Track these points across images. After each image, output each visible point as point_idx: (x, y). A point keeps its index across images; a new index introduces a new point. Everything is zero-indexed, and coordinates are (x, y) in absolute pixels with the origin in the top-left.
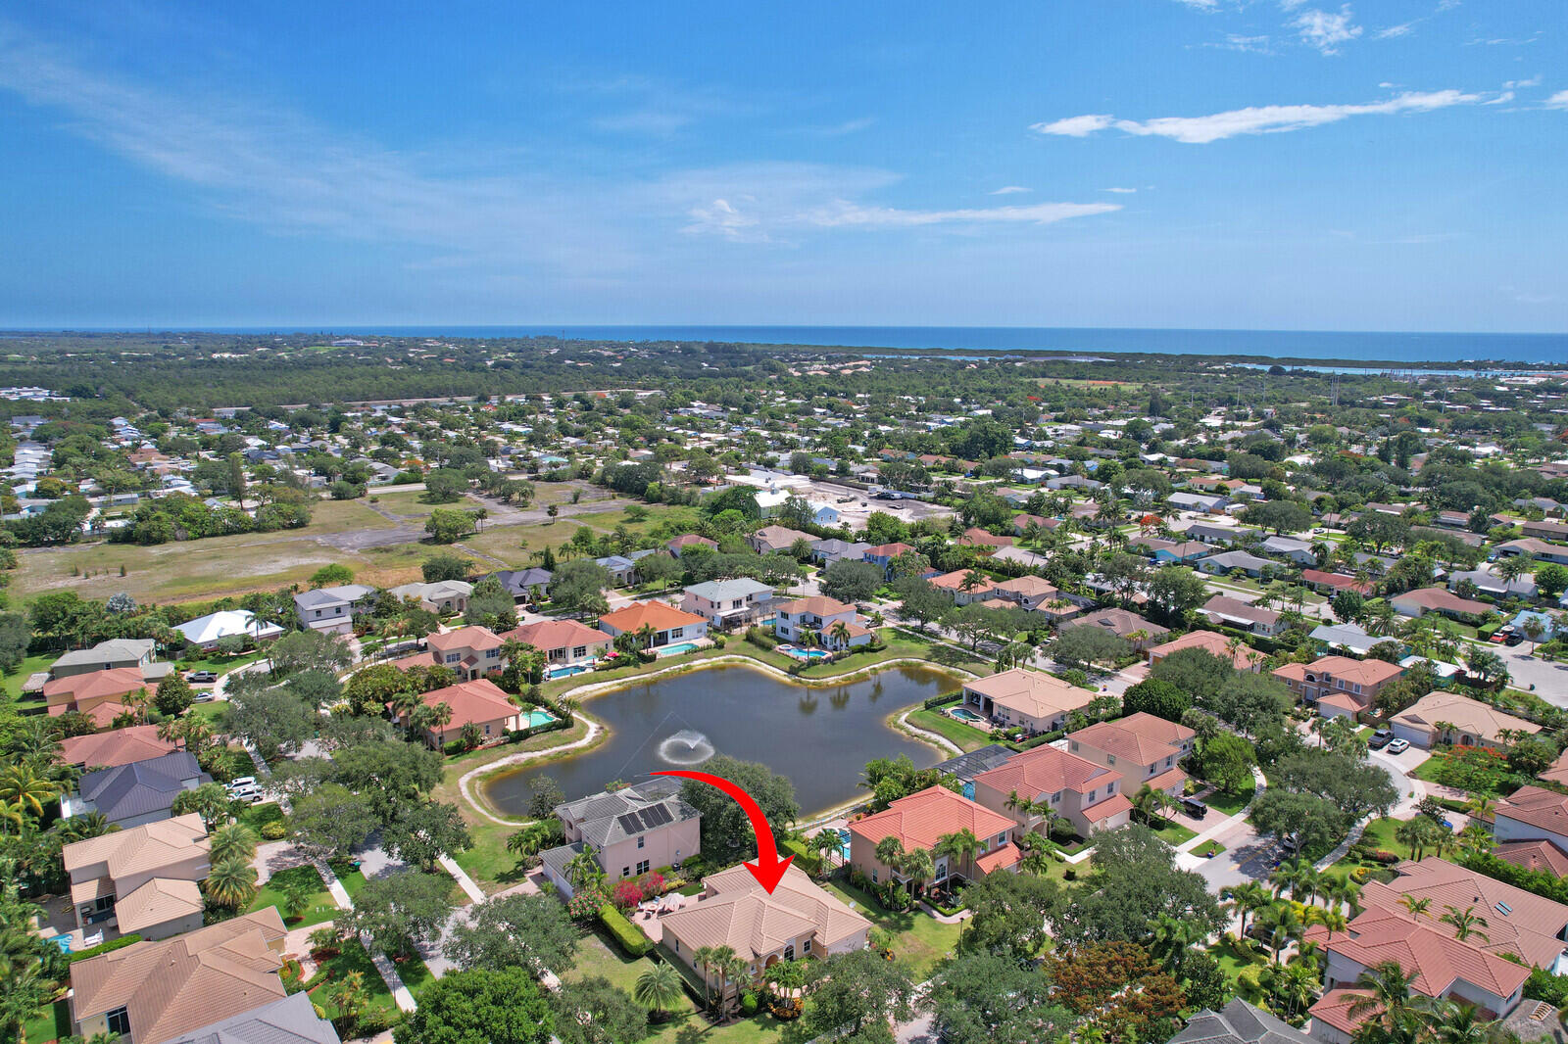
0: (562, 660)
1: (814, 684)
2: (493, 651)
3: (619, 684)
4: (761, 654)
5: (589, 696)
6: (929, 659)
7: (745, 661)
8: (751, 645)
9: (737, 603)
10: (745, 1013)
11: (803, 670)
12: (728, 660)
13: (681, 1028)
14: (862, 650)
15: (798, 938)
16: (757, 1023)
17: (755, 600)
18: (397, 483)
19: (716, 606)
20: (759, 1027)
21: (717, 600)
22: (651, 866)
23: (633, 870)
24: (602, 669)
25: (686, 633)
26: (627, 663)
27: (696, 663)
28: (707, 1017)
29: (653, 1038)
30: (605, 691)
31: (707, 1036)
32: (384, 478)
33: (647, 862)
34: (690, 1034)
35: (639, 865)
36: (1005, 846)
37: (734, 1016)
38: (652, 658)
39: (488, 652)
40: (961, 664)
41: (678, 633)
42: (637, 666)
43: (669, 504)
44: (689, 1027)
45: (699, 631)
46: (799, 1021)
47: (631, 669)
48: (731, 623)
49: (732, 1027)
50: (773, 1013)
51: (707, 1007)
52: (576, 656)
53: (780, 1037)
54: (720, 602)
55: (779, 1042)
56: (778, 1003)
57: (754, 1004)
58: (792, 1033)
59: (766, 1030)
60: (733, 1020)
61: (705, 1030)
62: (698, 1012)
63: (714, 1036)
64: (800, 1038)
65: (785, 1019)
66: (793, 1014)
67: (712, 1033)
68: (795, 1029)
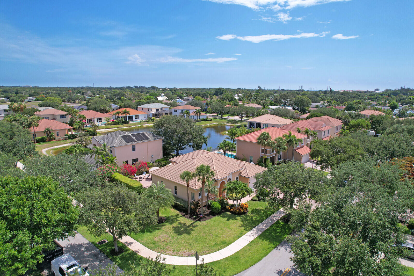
2: (63, 116)
3: (116, 129)
5: (103, 132)
6: (227, 123)
9: (157, 110)
10: (213, 212)
13: (175, 225)
14: (204, 120)
15: (233, 173)
16: (223, 217)
17: (163, 109)
19: (150, 110)
20: (226, 219)
24: (109, 125)
25: (140, 117)
26: (118, 124)
27: (144, 125)
28: (190, 217)
29: (157, 231)
30: (110, 131)
31: (194, 227)
32: (31, 100)
33: (137, 160)
34: (181, 227)
35: (133, 161)
36: (303, 147)
37: (207, 215)
38: (129, 123)
41: (137, 117)
42: (122, 125)
44: (180, 223)
45: (145, 117)
46: (248, 214)
47: (120, 125)
48: (156, 115)
49: (208, 221)
50: (231, 212)
51: (189, 212)
52: (98, 122)
53: (242, 223)
54: (151, 109)
55: (242, 226)
56: (232, 206)
57: (219, 206)
58: (247, 220)
59: (231, 221)
60: (208, 217)
61: (192, 224)
62: (183, 216)
63: (198, 227)
64: (254, 222)
65: (239, 214)
66: (244, 211)
67: (197, 226)
68: (248, 218)
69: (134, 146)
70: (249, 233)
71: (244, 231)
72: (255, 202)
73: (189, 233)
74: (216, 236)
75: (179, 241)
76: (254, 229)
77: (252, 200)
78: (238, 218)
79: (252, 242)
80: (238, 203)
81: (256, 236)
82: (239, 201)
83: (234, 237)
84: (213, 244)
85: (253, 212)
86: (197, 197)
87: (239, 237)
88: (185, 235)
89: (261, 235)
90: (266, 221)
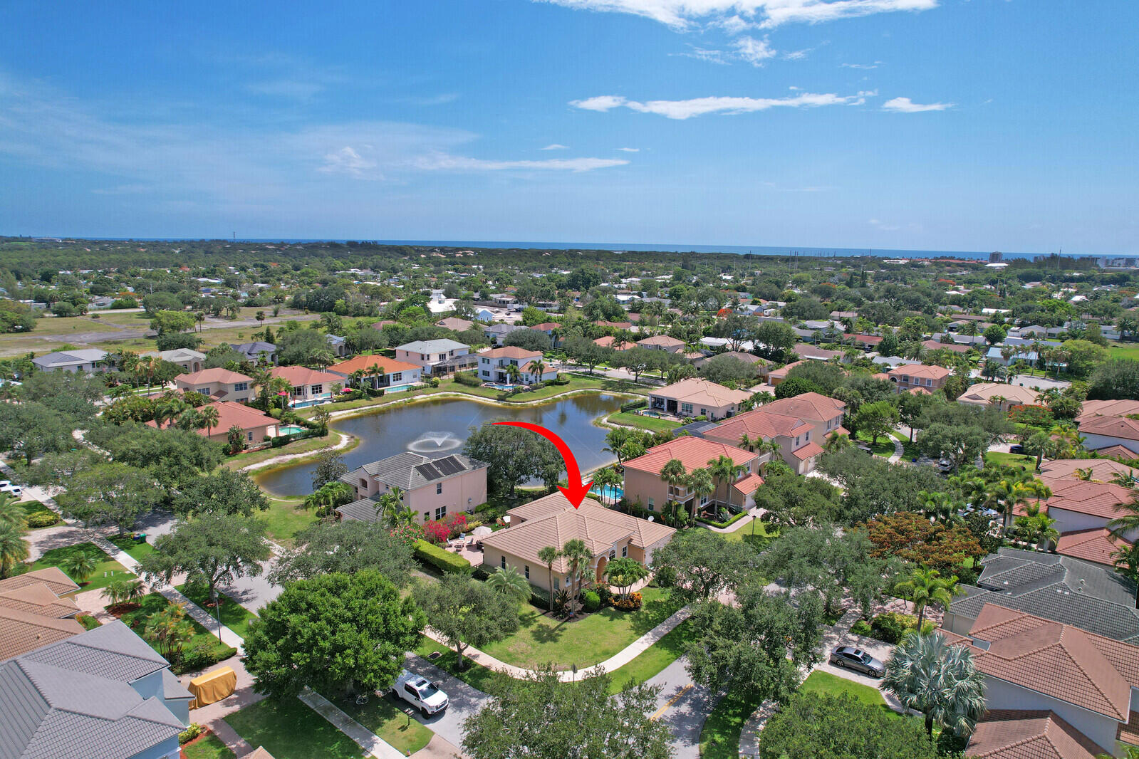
0: (301, 396)
1: (521, 406)
2: (241, 385)
3: (356, 412)
4: (471, 390)
6: (604, 389)
7: (457, 395)
8: (459, 385)
9: (442, 356)
10: (589, 608)
11: (510, 397)
12: (444, 395)
13: (534, 627)
14: (552, 383)
15: (619, 542)
16: (605, 615)
17: (456, 354)
18: (114, 307)
19: (426, 358)
20: (608, 618)
21: (427, 353)
22: (448, 512)
23: (433, 516)
24: (339, 401)
25: (404, 377)
26: (360, 397)
27: (417, 397)
28: (555, 616)
29: (510, 638)
30: (344, 416)
31: (561, 631)
32: (100, 305)
33: (444, 508)
34: (543, 631)
35: (438, 511)
36: (750, 475)
37: (580, 612)
38: (382, 393)
39: (236, 385)
40: (631, 390)
41: (398, 377)
42: (368, 399)
43: (354, 316)
44: (541, 626)
45: (415, 377)
46: (642, 610)
47: (363, 401)
48: (439, 370)
49: (582, 621)
50: (616, 607)
51: (551, 608)
52: (313, 393)
53: (631, 624)
54: (428, 356)
55: (632, 628)
56: (617, 597)
57: (597, 598)
58: (640, 620)
59: (616, 620)
60: (580, 616)
61: (558, 627)
62: (543, 614)
63: (568, 631)
64: (649, 622)
65: (628, 610)
66: (635, 605)
67: (565, 629)
68: (642, 616)
69: (439, 485)
70: (642, 639)
71: (635, 636)
72: (653, 589)
73: (555, 641)
74: (595, 644)
75: (543, 651)
76: (650, 633)
77: (648, 586)
78: (627, 616)
79: (646, 651)
80: (627, 593)
81: (652, 643)
82: (628, 588)
83: (620, 645)
84: (591, 654)
85: (649, 606)
86: (565, 585)
87: (627, 645)
88: (549, 644)
89: (659, 641)
90: (668, 621)
